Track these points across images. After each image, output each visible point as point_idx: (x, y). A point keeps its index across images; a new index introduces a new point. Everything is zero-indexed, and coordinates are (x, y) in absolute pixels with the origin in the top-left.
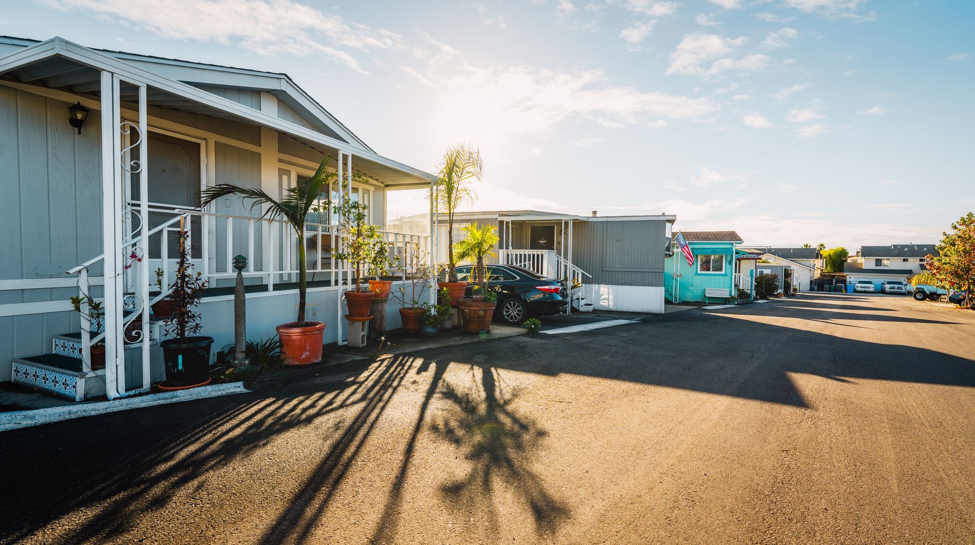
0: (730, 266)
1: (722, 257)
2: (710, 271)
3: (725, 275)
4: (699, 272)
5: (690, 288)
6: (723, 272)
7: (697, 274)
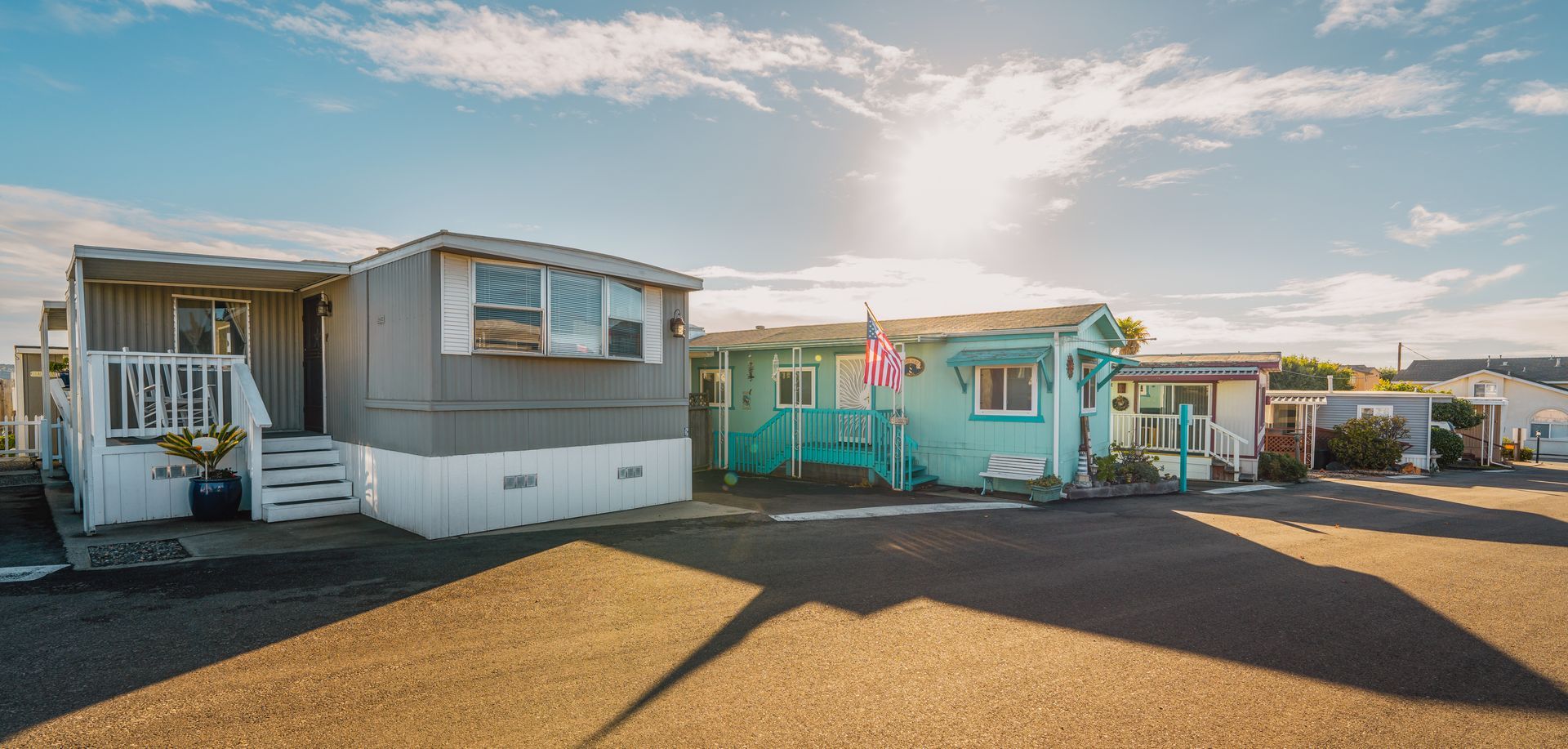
0: (1050, 394)
1: (1030, 370)
2: (1002, 409)
3: (1039, 419)
4: (978, 411)
5: (959, 452)
6: (1033, 412)
7: (974, 418)
